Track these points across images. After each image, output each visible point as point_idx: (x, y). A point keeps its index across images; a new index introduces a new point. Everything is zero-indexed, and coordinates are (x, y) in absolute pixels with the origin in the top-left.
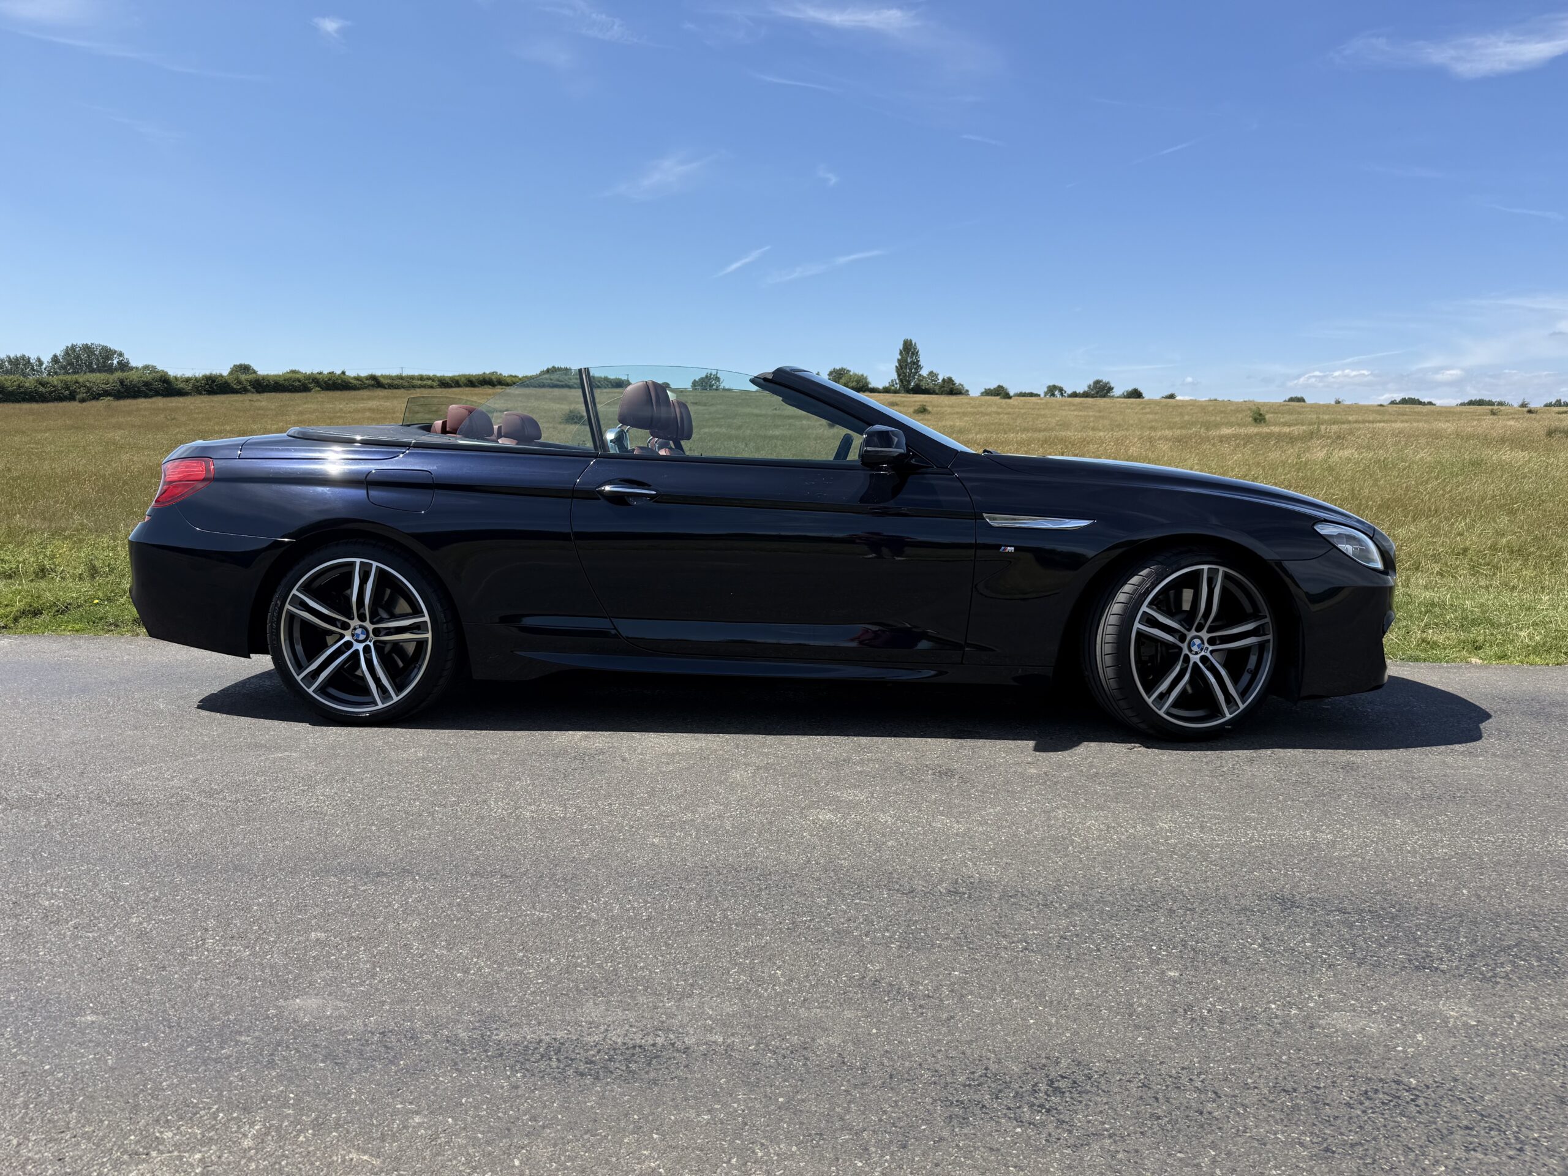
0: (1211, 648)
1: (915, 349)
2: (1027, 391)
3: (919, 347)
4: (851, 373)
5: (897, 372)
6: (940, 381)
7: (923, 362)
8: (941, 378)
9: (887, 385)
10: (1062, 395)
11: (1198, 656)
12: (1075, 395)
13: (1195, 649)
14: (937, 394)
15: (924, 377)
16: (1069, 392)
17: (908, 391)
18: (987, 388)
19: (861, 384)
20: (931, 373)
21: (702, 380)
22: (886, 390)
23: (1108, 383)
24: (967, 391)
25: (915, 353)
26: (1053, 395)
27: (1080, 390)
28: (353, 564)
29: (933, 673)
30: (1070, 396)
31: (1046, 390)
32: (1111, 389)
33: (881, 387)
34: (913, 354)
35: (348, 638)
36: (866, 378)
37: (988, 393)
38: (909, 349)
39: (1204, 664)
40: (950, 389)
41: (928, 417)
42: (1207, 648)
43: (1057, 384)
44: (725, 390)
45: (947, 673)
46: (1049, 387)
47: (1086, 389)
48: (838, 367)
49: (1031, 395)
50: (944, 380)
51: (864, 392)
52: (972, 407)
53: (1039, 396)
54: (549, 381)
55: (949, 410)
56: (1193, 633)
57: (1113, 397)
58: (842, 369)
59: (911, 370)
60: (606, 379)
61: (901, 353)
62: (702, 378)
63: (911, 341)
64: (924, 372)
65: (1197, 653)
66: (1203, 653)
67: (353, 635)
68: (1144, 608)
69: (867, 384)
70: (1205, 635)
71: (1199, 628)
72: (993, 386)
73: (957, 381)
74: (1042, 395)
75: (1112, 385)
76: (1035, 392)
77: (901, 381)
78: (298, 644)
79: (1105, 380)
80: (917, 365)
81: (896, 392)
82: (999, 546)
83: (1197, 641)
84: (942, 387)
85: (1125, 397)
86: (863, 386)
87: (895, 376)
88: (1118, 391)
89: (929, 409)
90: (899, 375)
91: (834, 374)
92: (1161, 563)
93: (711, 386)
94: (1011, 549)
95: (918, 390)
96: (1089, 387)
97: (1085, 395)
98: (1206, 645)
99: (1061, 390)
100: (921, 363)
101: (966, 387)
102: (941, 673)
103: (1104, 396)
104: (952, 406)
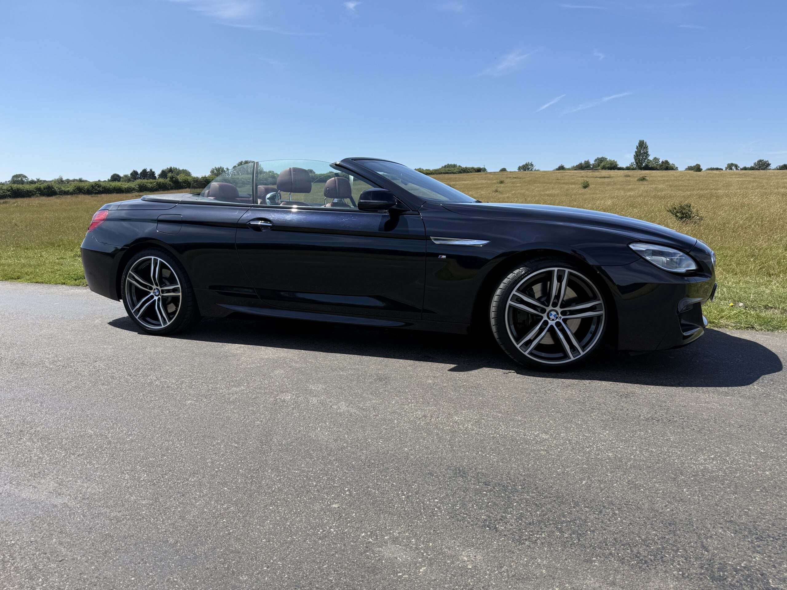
0: (563, 317)
1: (646, 145)
2: (715, 167)
3: (648, 144)
4: (608, 160)
5: (635, 158)
6: (660, 163)
7: (650, 152)
8: (661, 161)
9: (629, 165)
10: (737, 169)
11: (555, 321)
12: (745, 169)
13: (552, 317)
14: (658, 170)
15: (650, 161)
16: (742, 167)
17: (641, 169)
18: (689, 166)
19: (613, 166)
20: (655, 159)
21: (524, 166)
22: (628, 169)
23: (767, 161)
24: (677, 168)
25: (646, 148)
26: (731, 169)
27: (748, 166)
28: (151, 259)
29: (403, 324)
30: (742, 169)
31: (726, 166)
32: (769, 165)
33: (624, 166)
34: (644, 148)
35: (152, 294)
36: (616, 162)
37: (690, 168)
38: (642, 145)
39: (557, 327)
40: (666, 167)
41: (645, 183)
42: (560, 317)
43: (733, 163)
44: (535, 170)
45: (413, 324)
46: (728, 165)
47: (753, 165)
48: (600, 157)
49: (717, 169)
50: (663, 162)
51: (614, 169)
52: (675, 177)
53: (722, 169)
54: (444, 171)
55: (659, 179)
56: (550, 308)
57: (770, 169)
58: (603, 158)
59: (643, 157)
60: (473, 168)
61: (637, 148)
62: (524, 165)
63: (643, 141)
64: (651, 158)
65: (553, 320)
66: (558, 320)
67: (154, 293)
68: (514, 292)
69: (617, 165)
70: (558, 309)
71: (555, 305)
72: (693, 164)
73: (671, 162)
74: (724, 169)
75: (770, 162)
76: (720, 167)
77: (637, 163)
78: (134, 296)
79: (765, 160)
80: (647, 154)
81: (633, 169)
82: (437, 255)
83: (554, 313)
84: (661, 166)
85: (778, 169)
86: (614, 167)
87: (633, 161)
88: (773, 166)
89: (646, 178)
90: (636, 160)
91: (598, 161)
92: (526, 267)
93: (528, 169)
94: (444, 257)
95: (647, 168)
96: (755, 164)
97: (752, 169)
98: (560, 315)
99: (736, 166)
100: (649, 153)
101: (676, 166)
102: (407, 324)
103: (764, 169)
104: (662, 177)
